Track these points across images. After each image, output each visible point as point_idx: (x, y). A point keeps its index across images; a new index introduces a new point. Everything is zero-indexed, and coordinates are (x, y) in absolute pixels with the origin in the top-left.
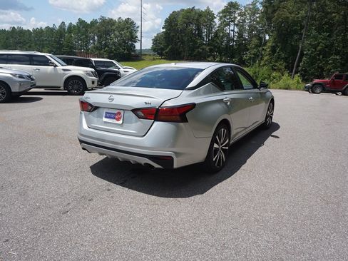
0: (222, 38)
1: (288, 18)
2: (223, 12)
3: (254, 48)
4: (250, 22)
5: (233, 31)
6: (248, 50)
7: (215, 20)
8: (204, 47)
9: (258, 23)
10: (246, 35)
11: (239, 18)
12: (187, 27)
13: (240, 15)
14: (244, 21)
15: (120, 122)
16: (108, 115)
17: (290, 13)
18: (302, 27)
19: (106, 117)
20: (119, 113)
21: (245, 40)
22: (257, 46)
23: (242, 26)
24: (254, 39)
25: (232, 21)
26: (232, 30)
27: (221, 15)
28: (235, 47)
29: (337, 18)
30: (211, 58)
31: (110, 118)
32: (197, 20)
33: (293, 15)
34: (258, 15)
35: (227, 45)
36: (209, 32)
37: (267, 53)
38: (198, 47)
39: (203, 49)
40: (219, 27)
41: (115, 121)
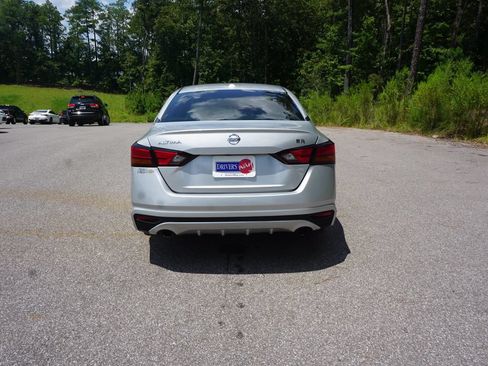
0: (78, 50)
1: (172, 28)
2: (74, 10)
3: (130, 67)
4: (118, 30)
5: (94, 40)
6: (121, 69)
7: (62, 22)
8: (50, 63)
9: (130, 31)
10: (114, 48)
11: (100, 22)
12: (13, 29)
13: (102, 17)
14: (109, 26)
15: (252, 174)
16: (222, 167)
17: (175, 21)
18: (192, 41)
19: (218, 171)
20: (248, 161)
21: (114, 54)
22: (135, 64)
23: (108, 34)
24: (127, 53)
25: (90, 26)
26: (92, 39)
27: (71, 15)
28: (100, 65)
29: (231, 33)
30: (64, 81)
31: (227, 170)
32: (32, 19)
33: (178, 25)
34: (128, 21)
35: (88, 62)
36: (55, 40)
37: (150, 74)
38: (40, 63)
39: (49, 67)
40: (70, 33)
41: (239, 175)
